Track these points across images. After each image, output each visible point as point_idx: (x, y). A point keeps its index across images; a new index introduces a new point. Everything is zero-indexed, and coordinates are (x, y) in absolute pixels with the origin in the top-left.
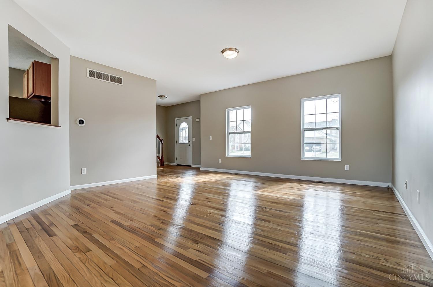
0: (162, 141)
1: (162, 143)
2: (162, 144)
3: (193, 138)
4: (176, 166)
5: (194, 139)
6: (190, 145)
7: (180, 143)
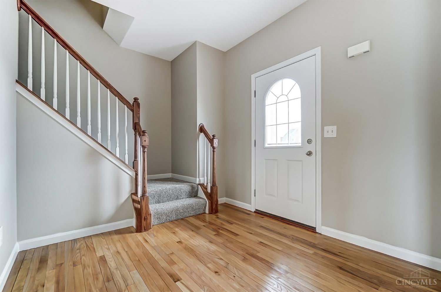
0: (216, 141)
1: (215, 145)
2: (214, 148)
3: (326, 128)
4: (254, 214)
5: (331, 131)
6: (309, 154)
7: (267, 146)
